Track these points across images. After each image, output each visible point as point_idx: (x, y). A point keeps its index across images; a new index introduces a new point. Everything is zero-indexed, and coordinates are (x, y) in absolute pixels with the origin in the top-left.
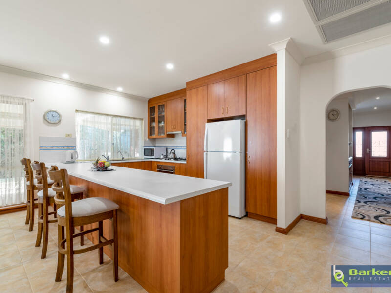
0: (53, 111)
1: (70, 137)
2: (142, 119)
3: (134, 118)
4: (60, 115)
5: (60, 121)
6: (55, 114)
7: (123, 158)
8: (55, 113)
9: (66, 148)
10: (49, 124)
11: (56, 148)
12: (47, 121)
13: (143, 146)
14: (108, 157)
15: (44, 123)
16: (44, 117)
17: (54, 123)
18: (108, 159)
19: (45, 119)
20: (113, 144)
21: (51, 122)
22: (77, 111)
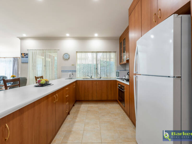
1: (74, 65)
2: (115, 52)
4: (69, 55)
7: (100, 78)
9: (72, 71)
10: (65, 60)
11: (67, 71)
12: (64, 59)
13: (116, 70)
14: (91, 76)
15: (63, 59)
16: (63, 57)
17: (67, 59)
18: (91, 78)
19: (63, 58)
20: (96, 69)
21: (66, 59)
22: (77, 52)
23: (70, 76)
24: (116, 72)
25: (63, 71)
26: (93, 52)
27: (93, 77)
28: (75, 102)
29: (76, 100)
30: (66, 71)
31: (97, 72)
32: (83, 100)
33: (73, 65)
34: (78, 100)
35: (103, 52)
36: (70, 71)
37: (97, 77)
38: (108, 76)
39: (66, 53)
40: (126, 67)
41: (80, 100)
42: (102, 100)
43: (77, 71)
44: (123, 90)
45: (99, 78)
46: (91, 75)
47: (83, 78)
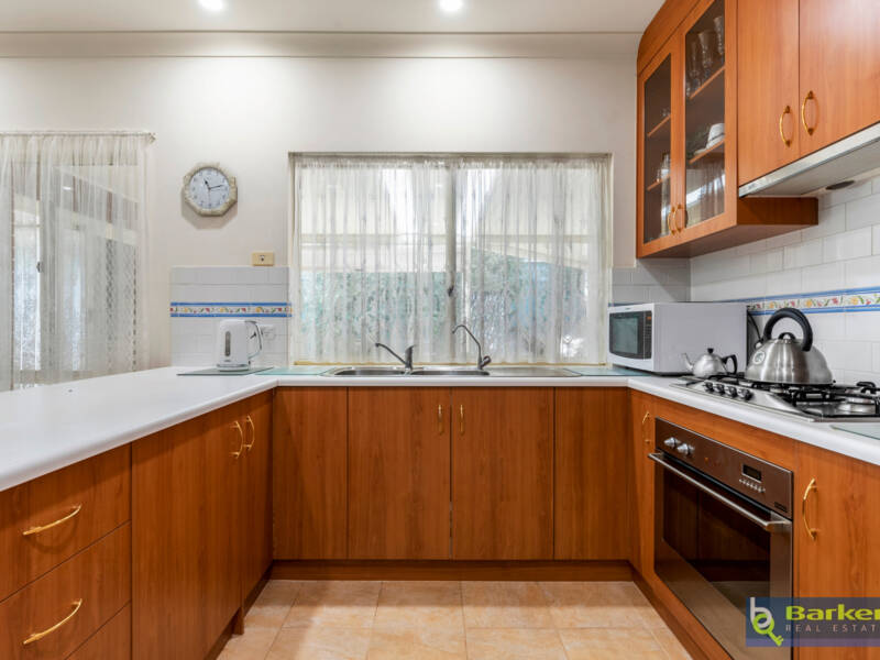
0: (209, 168)
1: (272, 262)
2: (600, 158)
3: (559, 158)
4: (233, 182)
5: (233, 204)
6: (215, 178)
7: (484, 362)
8: (214, 173)
9: (253, 310)
10: (201, 221)
11: (217, 310)
12: (193, 208)
13: (609, 298)
14: (410, 351)
15: (184, 215)
16: (183, 194)
17: (213, 215)
18: (409, 364)
19: (186, 203)
20: (451, 291)
21: (206, 210)
22: (295, 157)
23: (228, 352)
24: (614, 317)
25: (181, 310)
26: (420, 158)
27: (423, 358)
28: (267, 576)
29: (276, 555)
30: (207, 310)
31: (454, 318)
32: (329, 555)
33: (263, 261)
34: (285, 556)
35: (508, 157)
36: (243, 309)
37: (458, 360)
38: (542, 352)
39: (209, 160)
40: (694, 278)
41: (307, 556)
42: (505, 558)
43: (294, 310)
44: (767, 517)
45: (474, 368)
46: (411, 343)
47: (345, 368)
